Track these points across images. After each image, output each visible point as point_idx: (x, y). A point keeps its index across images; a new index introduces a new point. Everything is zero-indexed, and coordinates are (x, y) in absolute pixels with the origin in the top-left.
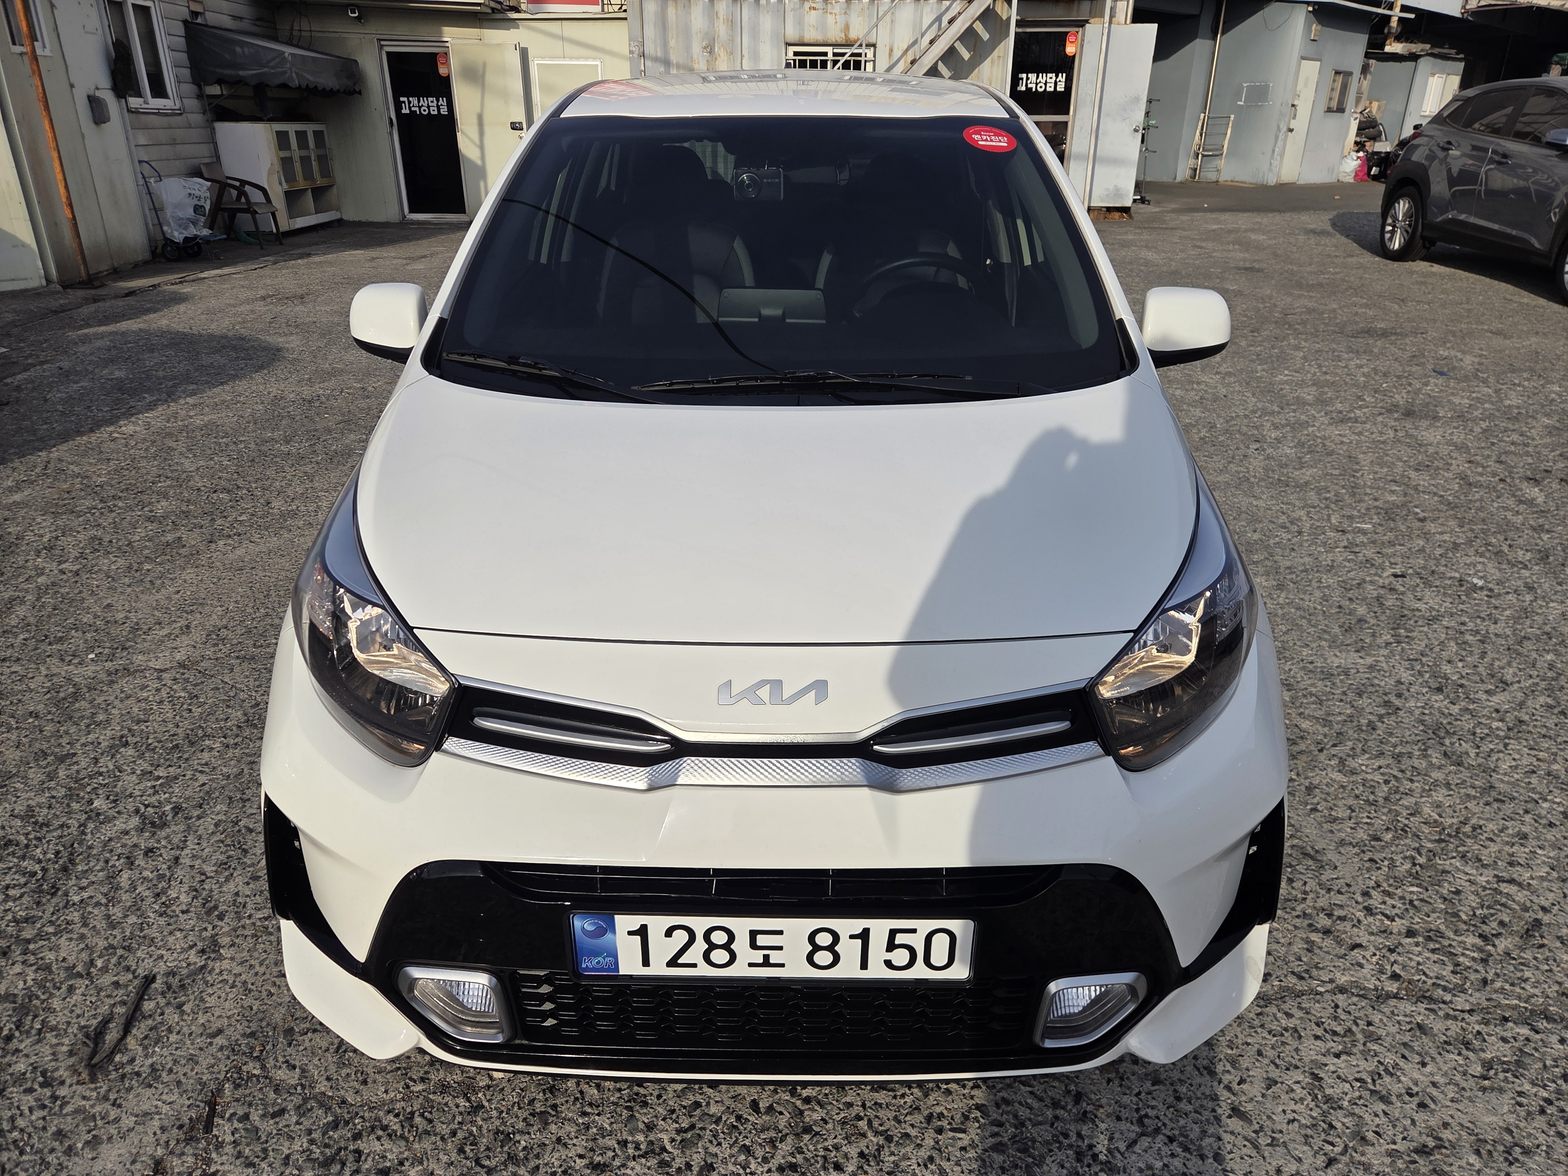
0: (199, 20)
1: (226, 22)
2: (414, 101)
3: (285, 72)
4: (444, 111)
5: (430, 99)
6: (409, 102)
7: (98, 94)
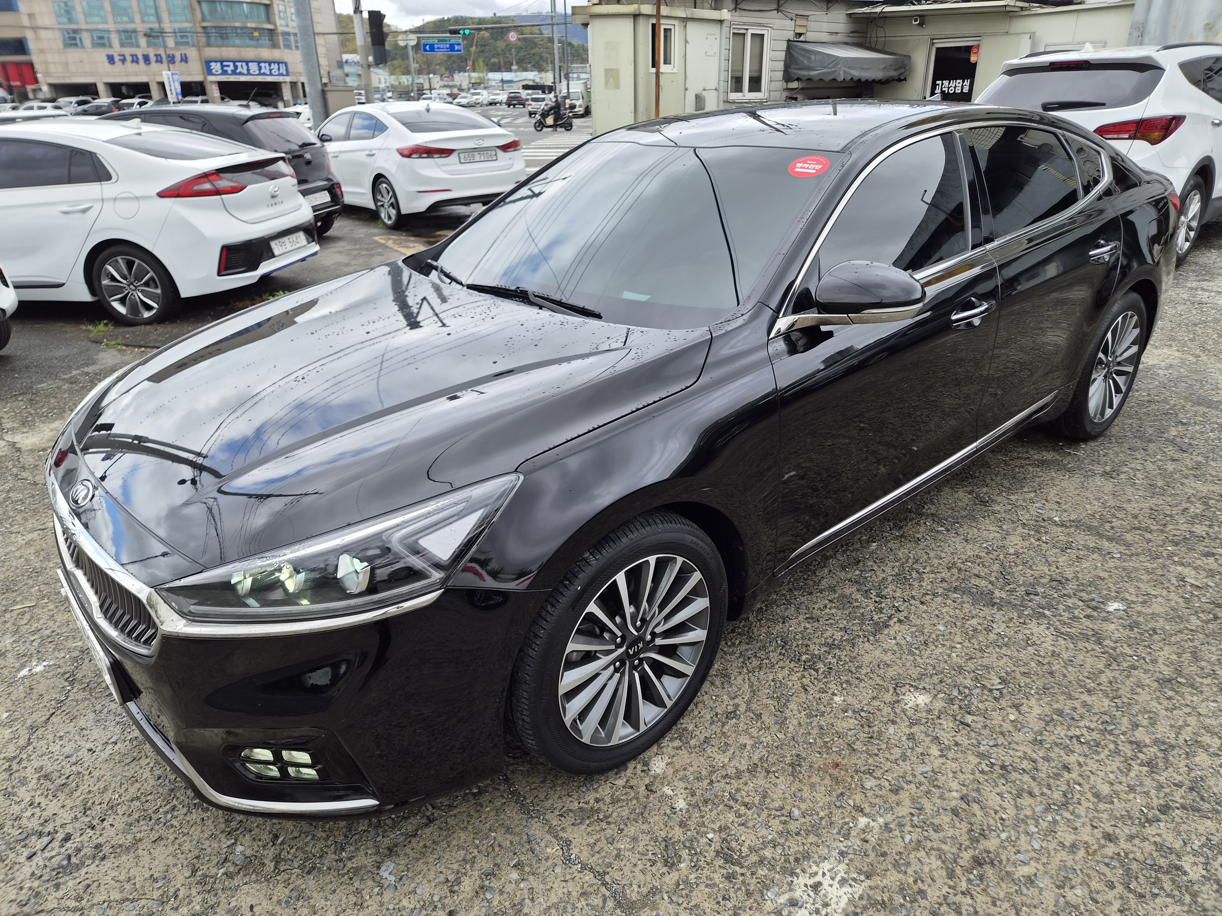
0: (802, 38)
1: (825, 37)
2: (946, 83)
3: (836, 71)
4: (966, 90)
5: (958, 81)
6: (942, 84)
7: (704, 93)
